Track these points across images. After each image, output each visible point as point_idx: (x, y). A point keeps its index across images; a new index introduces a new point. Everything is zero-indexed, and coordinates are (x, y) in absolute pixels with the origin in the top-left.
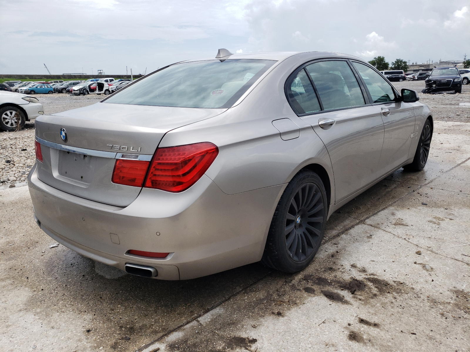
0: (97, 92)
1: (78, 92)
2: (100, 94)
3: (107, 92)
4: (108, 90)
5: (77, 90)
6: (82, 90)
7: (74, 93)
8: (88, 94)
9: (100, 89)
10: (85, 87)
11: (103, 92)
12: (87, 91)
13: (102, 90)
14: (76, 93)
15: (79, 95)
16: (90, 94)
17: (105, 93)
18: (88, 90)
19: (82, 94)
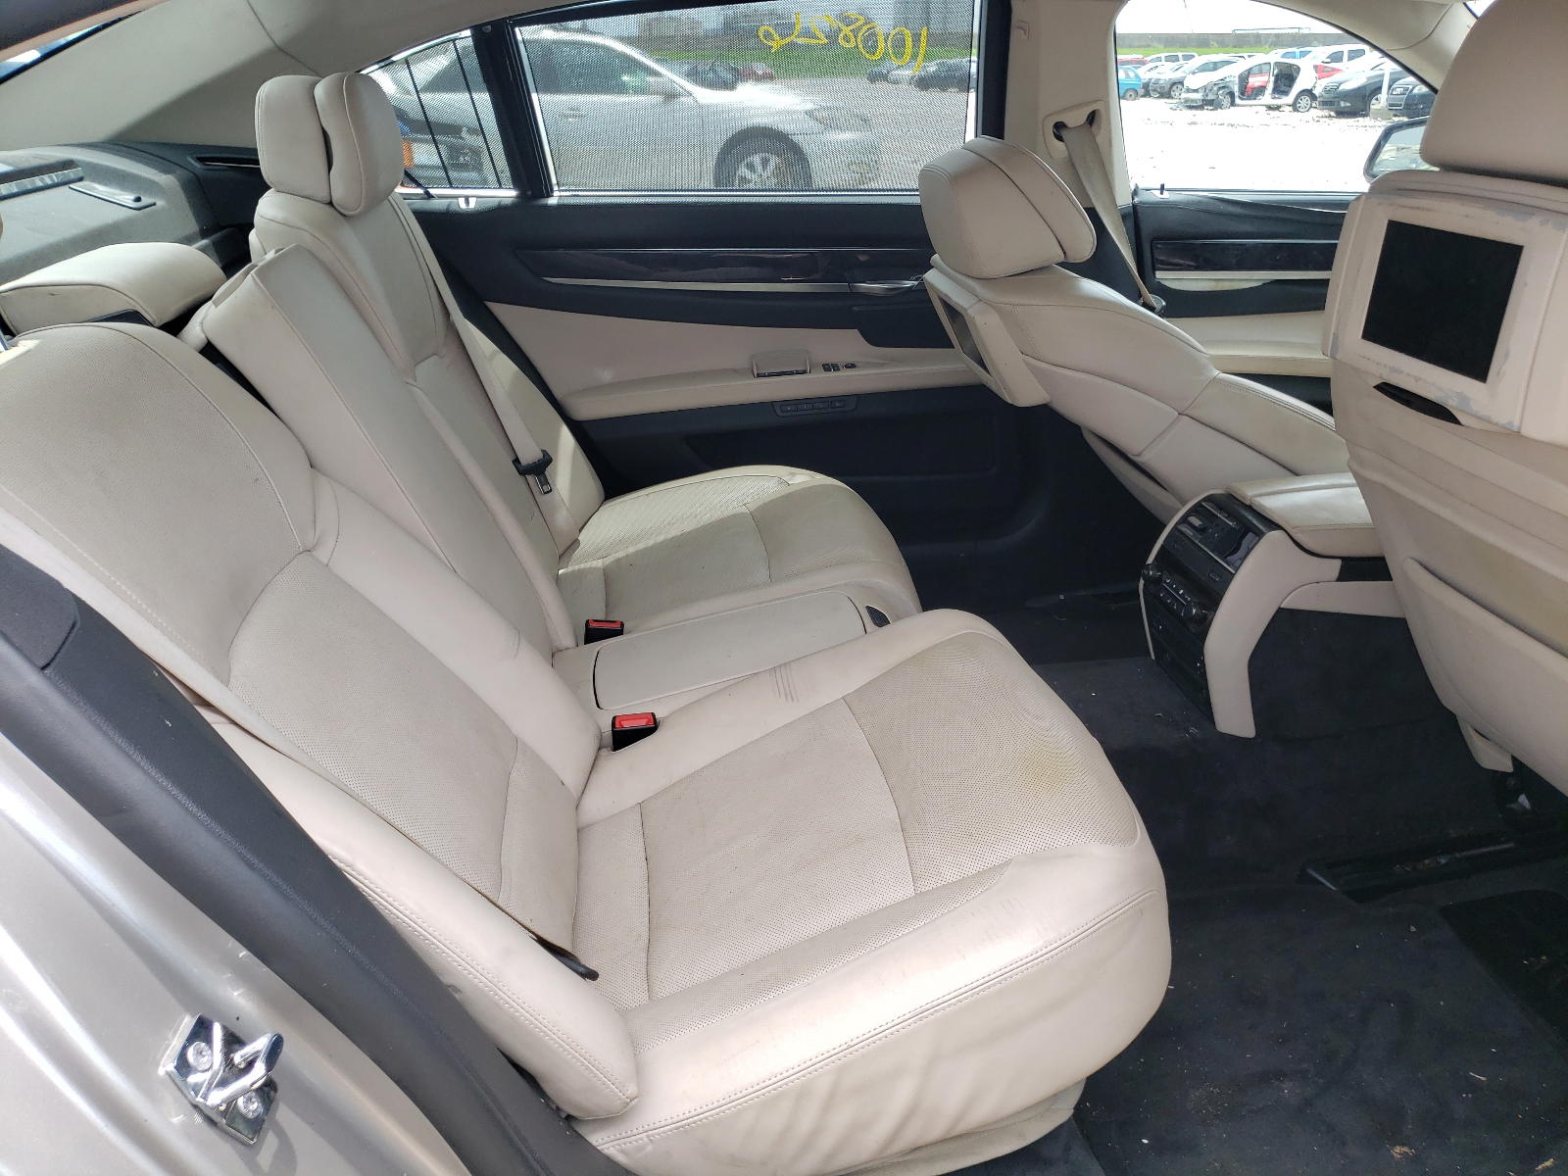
0: (1267, 98)
1: (1198, 96)
2: (1278, 108)
3: (1305, 101)
4: (1309, 93)
5: (1196, 91)
6: (1215, 88)
7: (1186, 101)
8: (1233, 104)
9: (1283, 88)
10: (1227, 80)
11: (1290, 99)
12: (1232, 94)
13: (1286, 93)
14: (1192, 101)
15: (1201, 107)
16: (1238, 106)
17: (1295, 107)
18: (1236, 89)
19: (1210, 103)
